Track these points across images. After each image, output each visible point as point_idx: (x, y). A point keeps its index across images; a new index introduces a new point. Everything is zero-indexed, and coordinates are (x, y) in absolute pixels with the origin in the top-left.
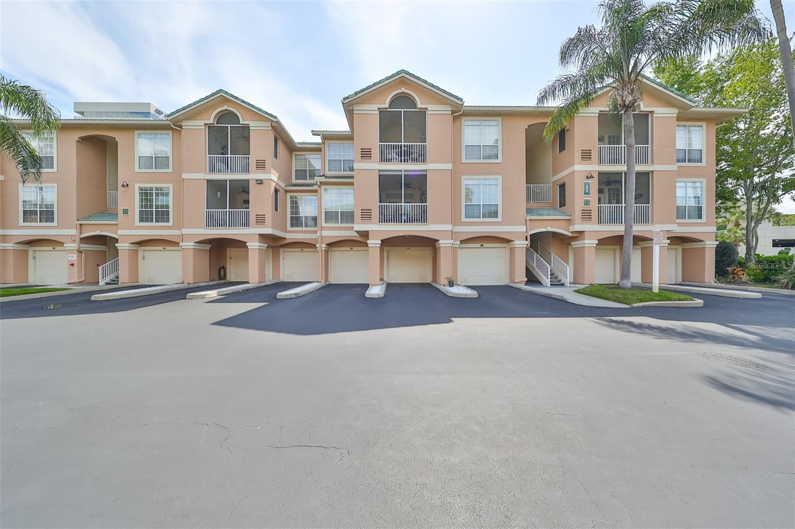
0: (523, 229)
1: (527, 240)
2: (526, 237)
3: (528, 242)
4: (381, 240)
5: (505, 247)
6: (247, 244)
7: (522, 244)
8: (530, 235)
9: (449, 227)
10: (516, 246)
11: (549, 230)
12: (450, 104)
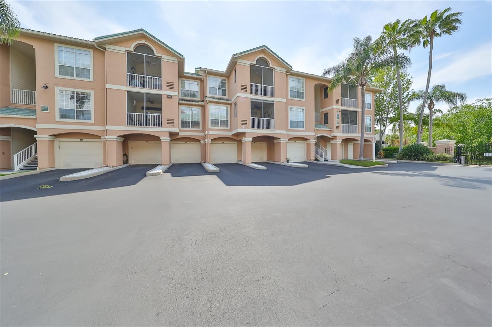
0: (313, 134)
1: (315, 139)
2: (315, 138)
3: (315, 141)
4: (253, 138)
5: (304, 143)
6: (161, 138)
7: (313, 141)
8: (317, 137)
9: (284, 132)
10: (311, 142)
11: (323, 135)
12: (285, 68)
